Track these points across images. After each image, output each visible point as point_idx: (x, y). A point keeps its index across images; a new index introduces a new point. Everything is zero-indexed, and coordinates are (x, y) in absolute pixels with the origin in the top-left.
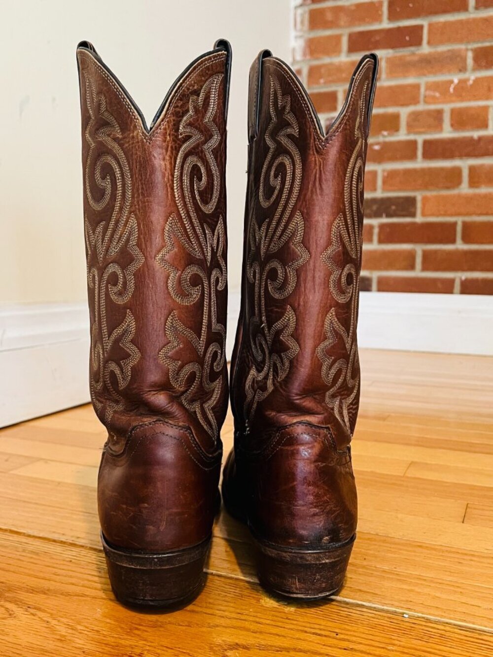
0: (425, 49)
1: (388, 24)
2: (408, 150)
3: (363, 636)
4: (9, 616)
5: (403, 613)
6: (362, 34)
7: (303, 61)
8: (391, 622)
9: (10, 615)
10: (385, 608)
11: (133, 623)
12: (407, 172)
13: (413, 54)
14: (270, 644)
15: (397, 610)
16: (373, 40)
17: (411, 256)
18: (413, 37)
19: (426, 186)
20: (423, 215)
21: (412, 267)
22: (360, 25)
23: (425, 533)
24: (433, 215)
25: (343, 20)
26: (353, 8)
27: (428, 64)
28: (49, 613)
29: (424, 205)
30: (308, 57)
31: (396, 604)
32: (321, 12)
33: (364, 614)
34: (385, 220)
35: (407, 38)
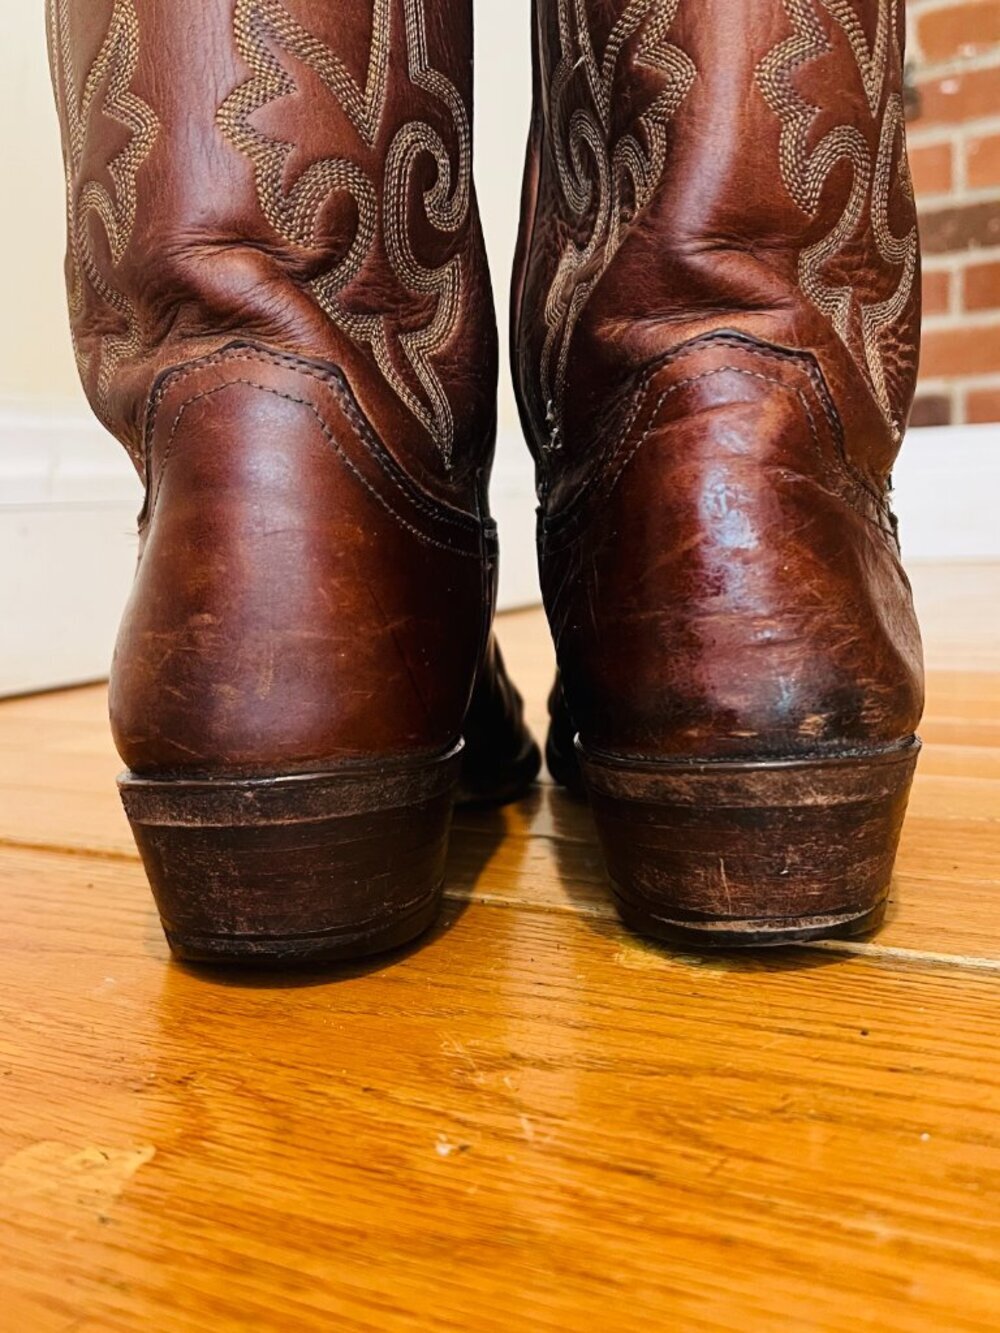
11: (197, 1008)
14: (625, 1056)
33: (962, 985)
34: (977, 256)
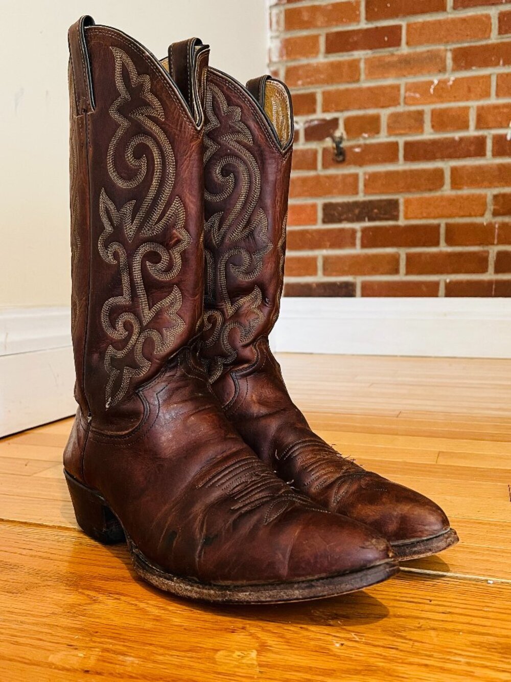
0: (404, 50)
1: (366, 24)
2: (389, 152)
3: (456, 601)
4: (93, 602)
5: (487, 580)
6: (339, 34)
7: (279, 62)
8: (478, 588)
9: (94, 600)
10: (467, 576)
12: (389, 174)
13: (393, 55)
15: (480, 578)
16: (351, 40)
17: (395, 259)
18: (391, 37)
19: (408, 189)
20: (406, 218)
21: (396, 271)
22: (337, 25)
23: (479, 511)
24: (416, 218)
25: (320, 20)
26: (330, 8)
27: (408, 64)
28: (133, 597)
29: (406, 207)
30: (285, 58)
31: (478, 572)
32: (298, 12)
33: (449, 582)
34: (368, 224)
35: (386, 39)
